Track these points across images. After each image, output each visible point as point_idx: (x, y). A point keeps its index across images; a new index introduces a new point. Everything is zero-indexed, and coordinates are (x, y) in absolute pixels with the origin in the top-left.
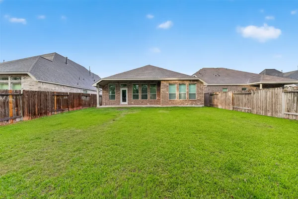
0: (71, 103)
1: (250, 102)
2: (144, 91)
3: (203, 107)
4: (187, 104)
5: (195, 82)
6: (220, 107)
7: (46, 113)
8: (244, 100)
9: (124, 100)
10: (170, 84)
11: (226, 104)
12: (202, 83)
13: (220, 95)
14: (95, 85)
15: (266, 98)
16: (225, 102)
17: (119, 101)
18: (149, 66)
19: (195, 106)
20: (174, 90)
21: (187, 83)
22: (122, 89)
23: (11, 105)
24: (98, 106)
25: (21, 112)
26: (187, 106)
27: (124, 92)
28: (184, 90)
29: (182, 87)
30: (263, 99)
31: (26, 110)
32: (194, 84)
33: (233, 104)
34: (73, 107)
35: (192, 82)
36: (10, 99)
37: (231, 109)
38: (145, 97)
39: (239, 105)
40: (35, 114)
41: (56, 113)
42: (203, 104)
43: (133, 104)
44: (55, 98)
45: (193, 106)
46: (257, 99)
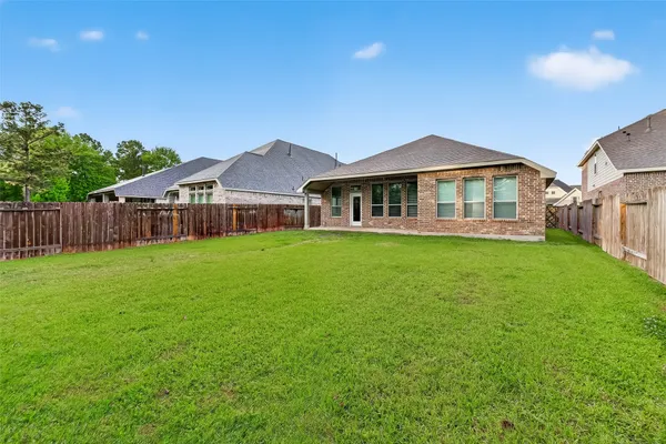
0: (262, 221)
2: (395, 198)
3: (540, 242)
4: (488, 233)
5: (514, 172)
6: (604, 246)
7: (219, 234)
9: (357, 218)
10: (439, 181)
13: (604, 207)
14: (301, 190)
16: (611, 230)
17: (348, 221)
18: (432, 137)
19: (513, 238)
20: (449, 193)
21: (488, 174)
22: (353, 195)
23: (175, 222)
24: (306, 227)
25: (186, 230)
26: (487, 236)
27: (357, 200)
28: (478, 193)
29: (474, 186)
31: (191, 228)
32: (513, 176)
33: (624, 238)
34: (265, 227)
35: (503, 172)
36: (175, 214)
37: (619, 255)
40: (202, 234)
41: (235, 234)
42: (540, 233)
43: (371, 227)
44: (235, 213)
45: (507, 237)
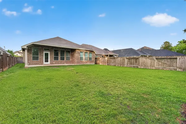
1: (115, 62)
6: (101, 64)
8: (112, 61)
9: (47, 61)
10: (81, 52)
11: (104, 63)
12: (94, 52)
13: (101, 59)
15: (121, 60)
16: (104, 62)
17: (43, 62)
18: (58, 37)
20: (83, 55)
21: (88, 52)
24: (26, 65)
26: (88, 64)
27: (46, 55)
29: (86, 54)
30: (120, 61)
32: (91, 53)
33: (108, 63)
34: (5, 67)
37: (107, 65)
38: (62, 59)
39: (110, 63)
42: (94, 63)
43: (54, 64)
45: (91, 64)
46: (118, 61)
